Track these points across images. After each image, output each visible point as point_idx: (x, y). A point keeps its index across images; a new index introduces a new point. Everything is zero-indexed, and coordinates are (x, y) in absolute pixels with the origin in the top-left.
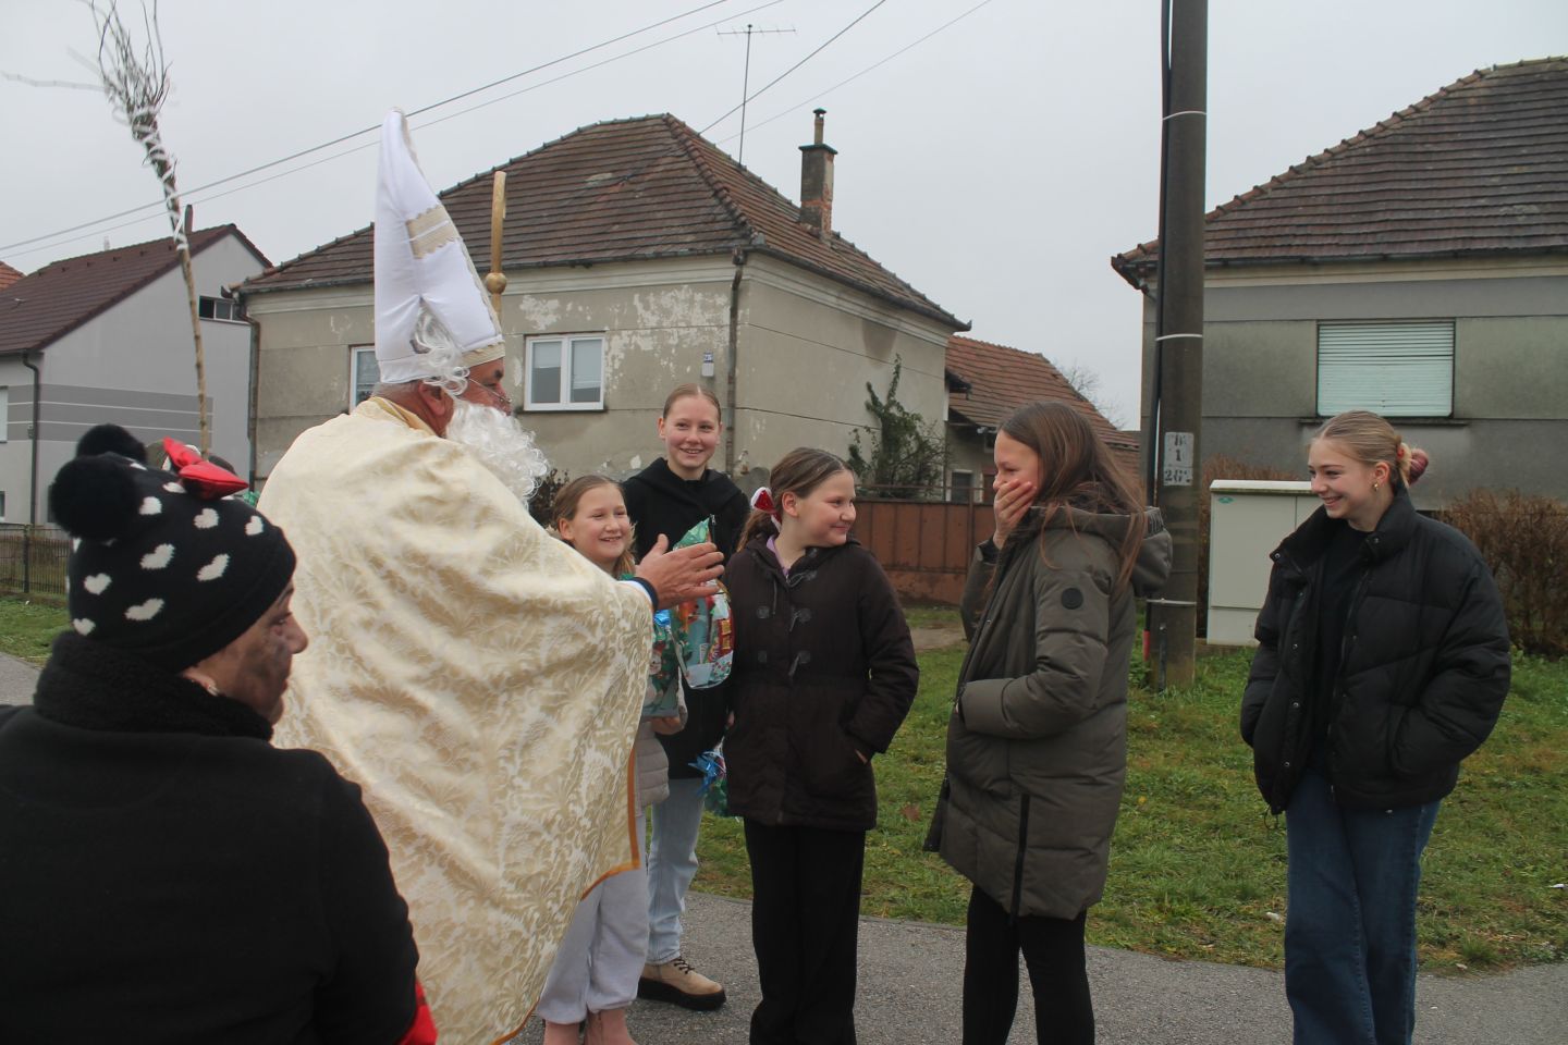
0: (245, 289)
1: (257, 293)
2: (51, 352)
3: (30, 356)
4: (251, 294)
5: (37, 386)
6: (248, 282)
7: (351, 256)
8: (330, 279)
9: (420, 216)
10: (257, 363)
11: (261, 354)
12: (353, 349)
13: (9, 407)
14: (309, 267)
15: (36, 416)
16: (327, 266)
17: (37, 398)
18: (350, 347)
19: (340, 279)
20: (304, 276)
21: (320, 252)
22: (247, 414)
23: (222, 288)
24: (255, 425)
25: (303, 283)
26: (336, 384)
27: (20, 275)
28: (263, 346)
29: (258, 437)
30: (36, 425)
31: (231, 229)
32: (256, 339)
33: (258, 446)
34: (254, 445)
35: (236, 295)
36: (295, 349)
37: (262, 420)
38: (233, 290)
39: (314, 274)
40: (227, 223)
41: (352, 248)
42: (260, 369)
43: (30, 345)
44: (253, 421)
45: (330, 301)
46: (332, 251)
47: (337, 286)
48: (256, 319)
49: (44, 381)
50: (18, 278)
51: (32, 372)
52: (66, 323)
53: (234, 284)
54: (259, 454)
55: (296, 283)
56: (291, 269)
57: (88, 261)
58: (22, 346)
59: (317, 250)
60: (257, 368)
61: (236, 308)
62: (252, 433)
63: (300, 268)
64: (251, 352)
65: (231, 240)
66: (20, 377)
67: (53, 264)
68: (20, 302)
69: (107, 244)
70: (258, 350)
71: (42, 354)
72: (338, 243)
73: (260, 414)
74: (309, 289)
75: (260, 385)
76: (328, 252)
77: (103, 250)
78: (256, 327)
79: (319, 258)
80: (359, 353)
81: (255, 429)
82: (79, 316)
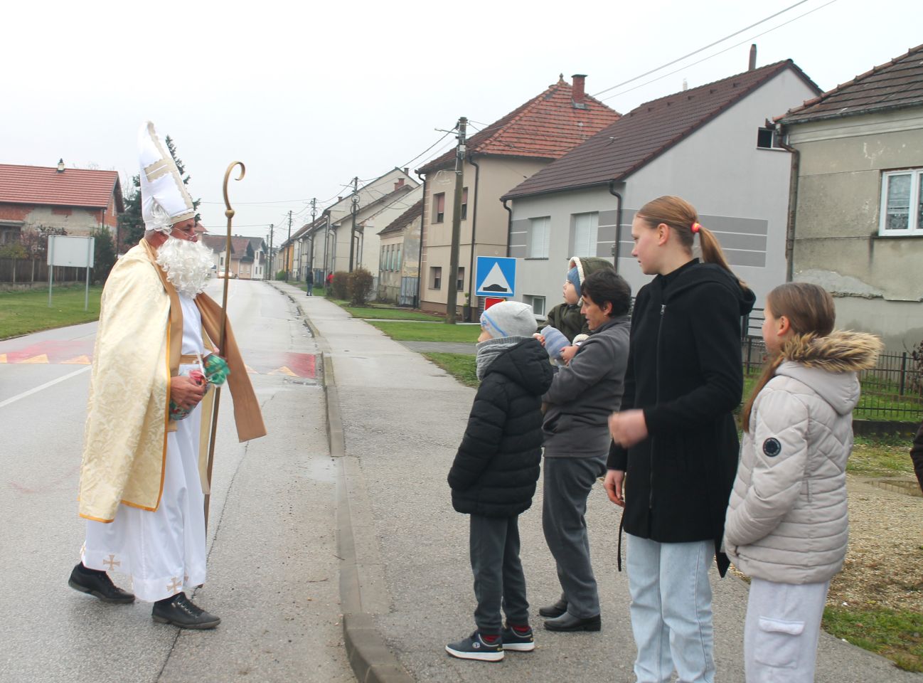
0: (786, 120)
1: (797, 123)
2: (631, 182)
3: (614, 186)
4: (791, 124)
5: (620, 211)
6: (790, 113)
7: (887, 83)
8: (861, 108)
9: (151, 165)
10: (796, 188)
11: (800, 180)
12: (884, 173)
13: (599, 229)
14: (847, 97)
15: (618, 238)
16: (863, 94)
17: (619, 221)
18: (882, 171)
19: (873, 107)
20: (839, 105)
21: (858, 81)
22: (785, 236)
23: (767, 120)
24: (793, 246)
25: (838, 113)
26: (867, 207)
27: (619, 116)
28: (801, 174)
29: (795, 257)
30: (618, 244)
31: (789, 65)
32: (796, 166)
33: (795, 266)
34: (790, 265)
35: (778, 126)
36: (830, 175)
37: (799, 241)
38: (777, 121)
39: (850, 103)
40: (785, 59)
41: (888, 76)
42: (799, 192)
43: (614, 177)
44: (791, 241)
45: (862, 128)
46: (869, 79)
47: (870, 113)
48: (796, 148)
49: (625, 207)
50: (617, 119)
51: (616, 199)
52: (644, 157)
53: (777, 116)
54: (795, 273)
55: (832, 112)
56: (830, 99)
57: (669, 101)
58: (609, 177)
59: (855, 80)
60: (796, 193)
61: (778, 138)
62: (790, 253)
63: (838, 99)
64: (791, 177)
65: (788, 75)
66: (606, 204)
67: (643, 105)
68: (614, 140)
69: (685, 85)
70: (797, 177)
71: (625, 183)
72: (876, 71)
73: (797, 236)
74: (844, 117)
75: (798, 209)
76: (865, 81)
77: (682, 90)
78: (796, 155)
79: (856, 87)
80: (891, 178)
81: (792, 250)
82: (655, 150)
